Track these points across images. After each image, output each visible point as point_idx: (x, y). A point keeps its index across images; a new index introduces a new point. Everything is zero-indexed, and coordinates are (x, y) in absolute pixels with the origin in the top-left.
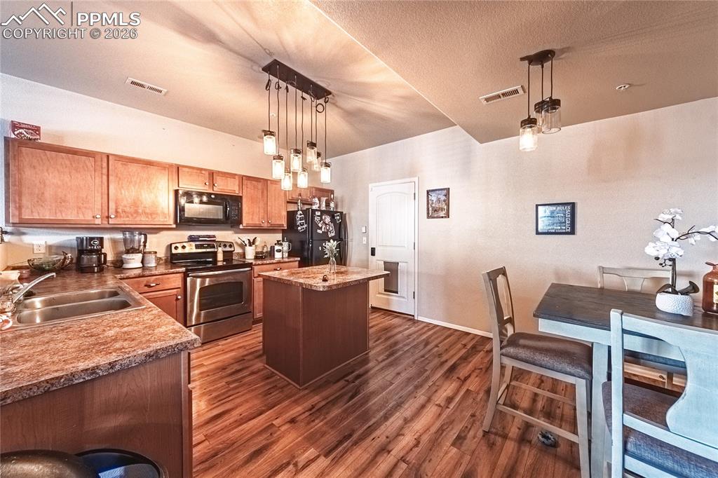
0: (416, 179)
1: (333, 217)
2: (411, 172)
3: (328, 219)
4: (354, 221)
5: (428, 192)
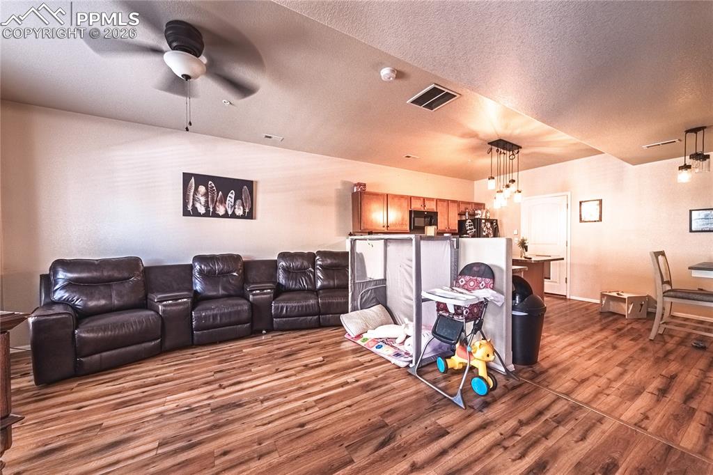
0: (569, 194)
1: (492, 223)
2: (564, 188)
3: (489, 225)
4: (504, 226)
5: (581, 203)
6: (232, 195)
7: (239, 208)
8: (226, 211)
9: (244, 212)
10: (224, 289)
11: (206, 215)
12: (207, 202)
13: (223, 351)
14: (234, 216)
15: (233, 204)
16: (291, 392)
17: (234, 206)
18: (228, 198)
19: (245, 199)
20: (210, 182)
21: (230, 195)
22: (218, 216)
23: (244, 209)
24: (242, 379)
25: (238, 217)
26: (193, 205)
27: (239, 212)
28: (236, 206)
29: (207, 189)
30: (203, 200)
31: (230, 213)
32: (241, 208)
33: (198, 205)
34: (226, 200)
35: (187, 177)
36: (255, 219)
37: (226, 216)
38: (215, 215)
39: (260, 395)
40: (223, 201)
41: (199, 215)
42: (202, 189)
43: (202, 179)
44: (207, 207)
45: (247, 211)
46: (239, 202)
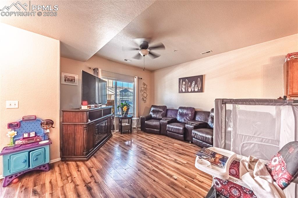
6: (194, 83)
7: (196, 88)
8: (192, 90)
9: (198, 89)
10: (185, 120)
11: (185, 92)
12: (185, 87)
13: (171, 141)
14: (194, 92)
15: (194, 87)
16: (156, 162)
17: (194, 88)
18: (192, 85)
19: (199, 84)
20: (186, 80)
21: (193, 83)
22: (189, 92)
23: (198, 88)
24: (158, 150)
25: (196, 92)
26: (181, 89)
27: (196, 90)
28: (195, 87)
29: (185, 82)
30: (184, 86)
31: (193, 90)
32: (197, 88)
33: (183, 89)
34: (191, 86)
35: (180, 79)
36: (203, 92)
37: (191, 92)
38: (188, 92)
39: (151, 156)
40: (190, 86)
41: (183, 92)
42: (184, 83)
43: (184, 79)
44: (185, 89)
45: (199, 89)
46: (196, 85)
